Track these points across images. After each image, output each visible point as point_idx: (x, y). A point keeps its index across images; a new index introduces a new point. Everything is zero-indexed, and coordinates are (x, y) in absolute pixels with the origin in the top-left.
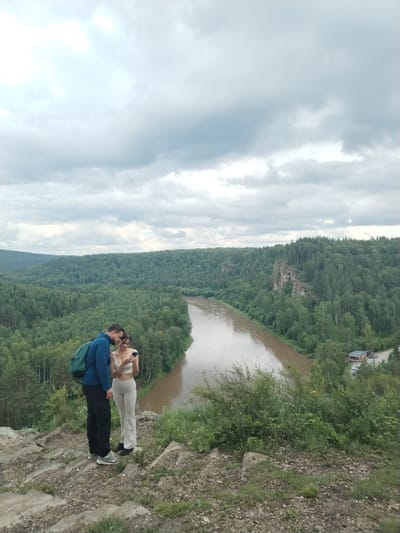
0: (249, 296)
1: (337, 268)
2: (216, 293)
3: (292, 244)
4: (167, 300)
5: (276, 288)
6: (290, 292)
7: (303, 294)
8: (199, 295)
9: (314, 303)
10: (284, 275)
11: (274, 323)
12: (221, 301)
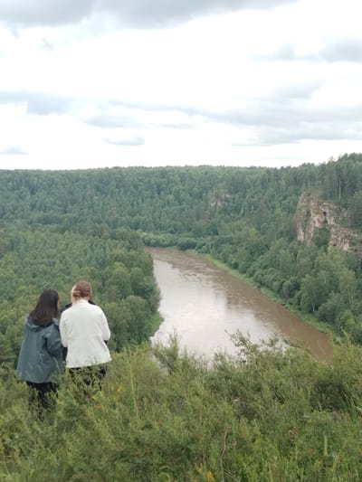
0: (257, 250)
2: (199, 242)
3: (331, 164)
4: (120, 251)
5: (301, 237)
6: (326, 243)
7: (346, 247)
8: (171, 245)
10: (316, 215)
11: (297, 294)
12: (208, 256)
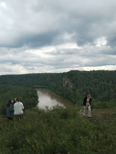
0: (56, 88)
1: (81, 79)
2: (45, 87)
3: (68, 72)
4: (31, 89)
5: (64, 85)
6: (68, 86)
7: (72, 87)
8: (40, 88)
9: (75, 89)
10: (66, 81)
11: (64, 95)
12: (47, 89)
